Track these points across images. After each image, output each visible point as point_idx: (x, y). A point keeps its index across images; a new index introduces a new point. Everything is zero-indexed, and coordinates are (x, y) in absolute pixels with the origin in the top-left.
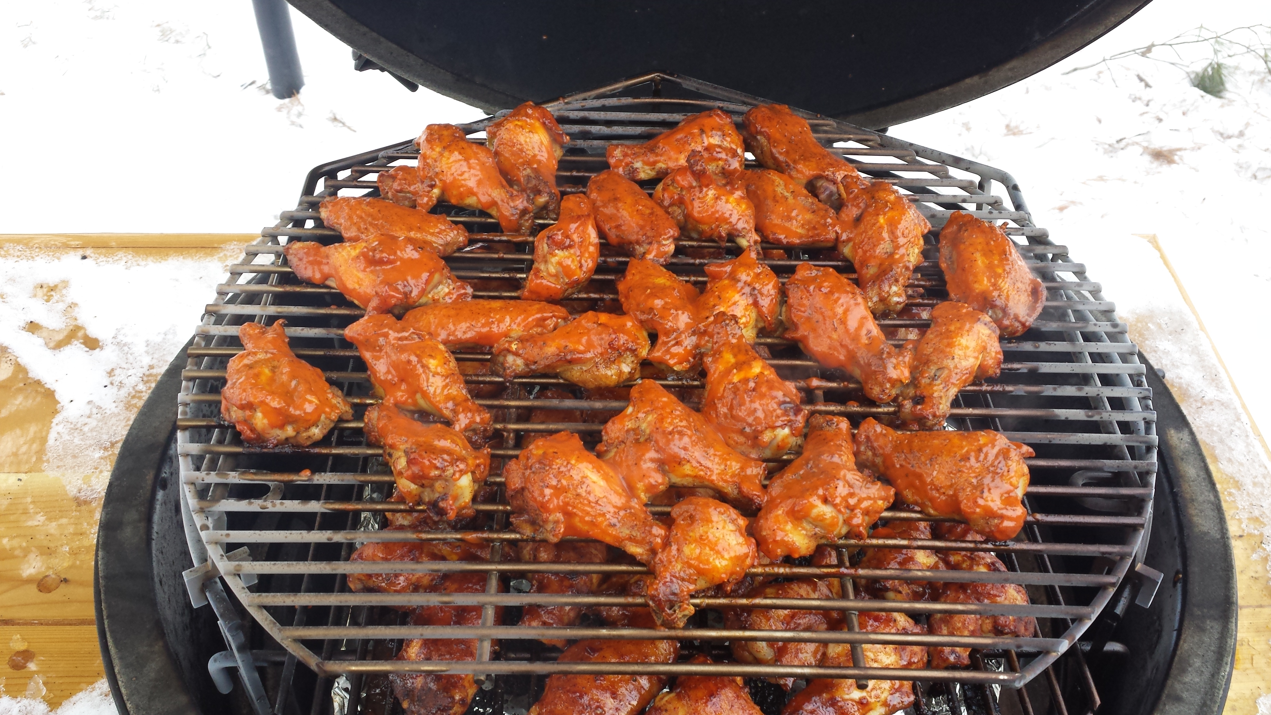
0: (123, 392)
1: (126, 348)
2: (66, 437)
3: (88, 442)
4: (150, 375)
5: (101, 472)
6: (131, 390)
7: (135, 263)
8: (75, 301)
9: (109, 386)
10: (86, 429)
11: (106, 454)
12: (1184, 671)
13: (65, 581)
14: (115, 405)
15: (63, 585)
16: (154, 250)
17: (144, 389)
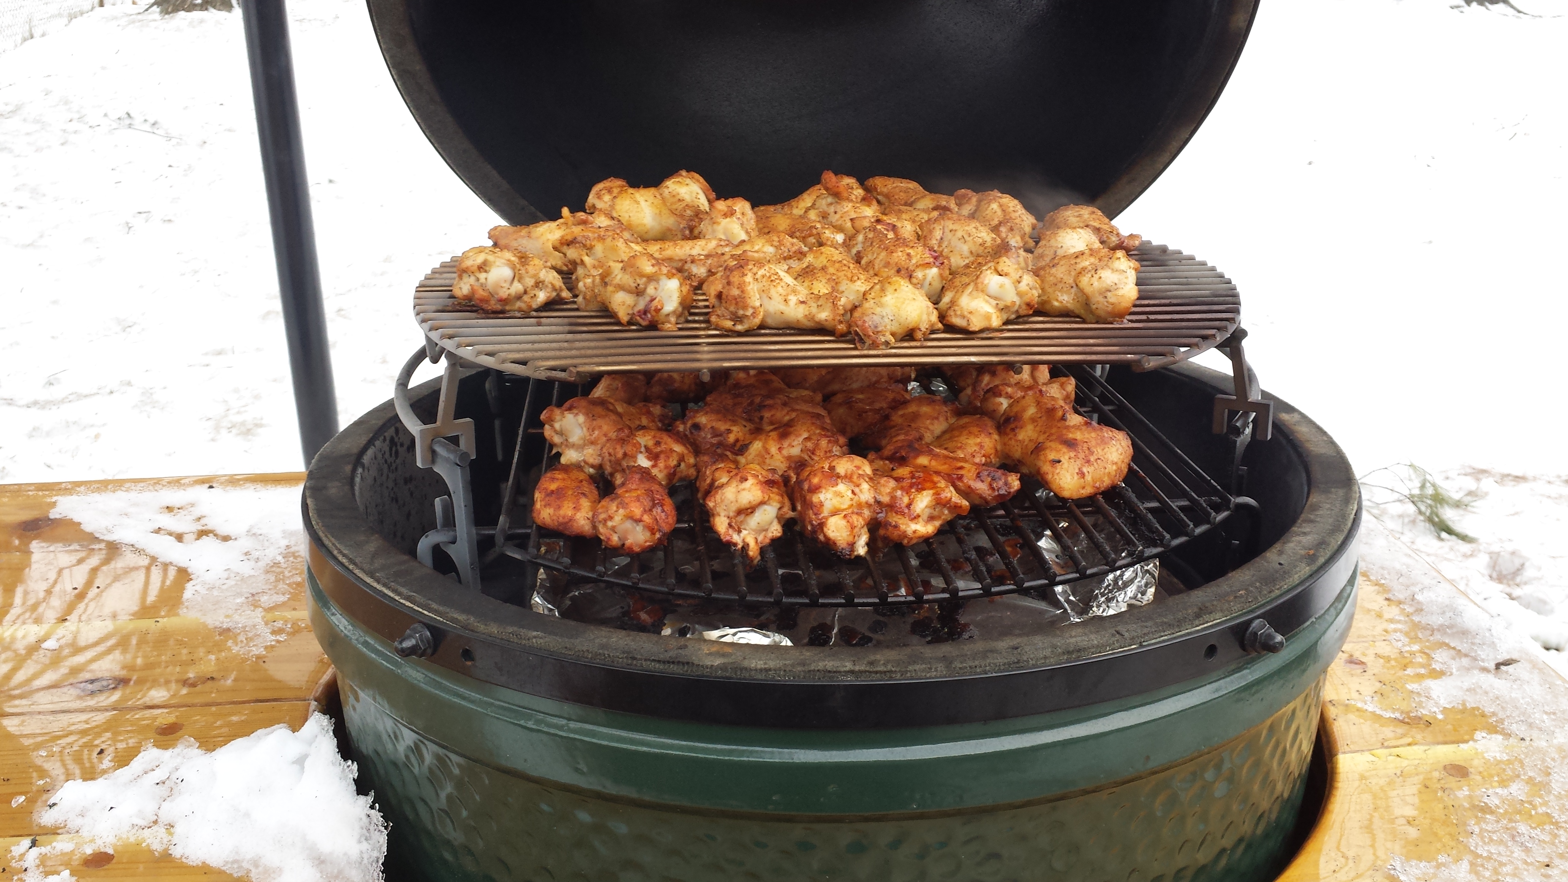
1: (261, 537)
2: (206, 593)
3: (228, 594)
4: (288, 552)
5: (243, 612)
6: (270, 562)
7: (264, 489)
8: (204, 514)
9: (246, 560)
11: (248, 600)
13: (212, 679)
14: (253, 571)
15: (209, 681)
16: (283, 482)
17: (283, 561)
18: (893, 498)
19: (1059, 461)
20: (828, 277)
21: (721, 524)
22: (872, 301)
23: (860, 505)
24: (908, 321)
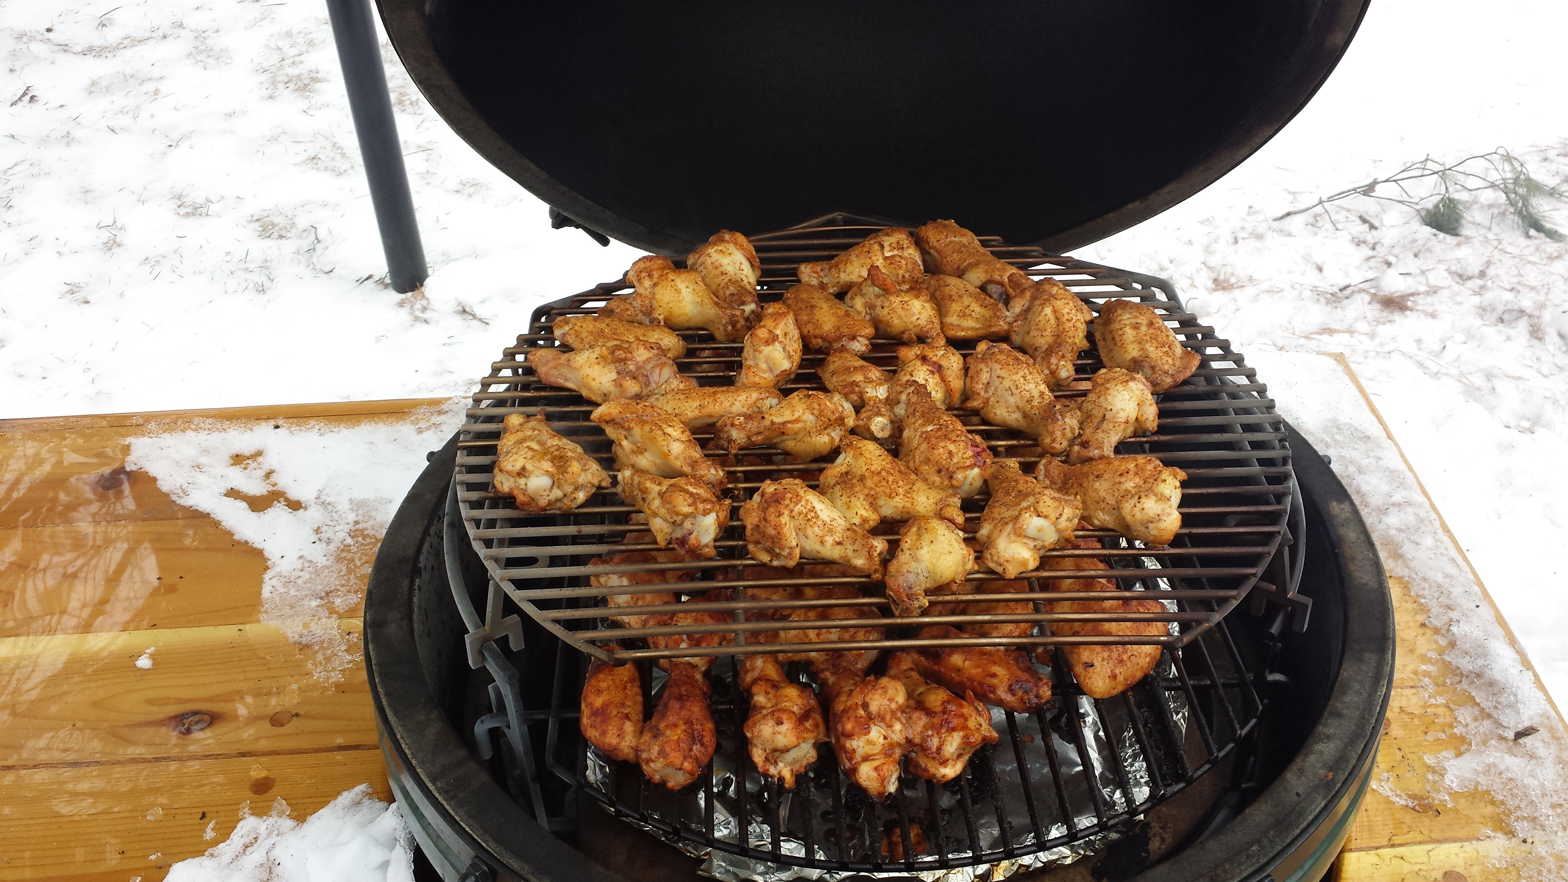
0: (332, 547)
1: (330, 507)
2: (282, 590)
3: (304, 593)
4: (357, 530)
5: (319, 619)
6: (340, 544)
7: (328, 430)
8: (273, 468)
9: (318, 542)
10: (300, 581)
11: (323, 602)
12: (1344, 693)
13: (297, 715)
14: (325, 558)
15: (295, 719)
16: (345, 418)
17: (352, 543)
18: (924, 739)
19: (1092, 666)
20: (866, 491)
21: (758, 756)
22: (909, 552)
23: (892, 746)
24: (943, 579)
